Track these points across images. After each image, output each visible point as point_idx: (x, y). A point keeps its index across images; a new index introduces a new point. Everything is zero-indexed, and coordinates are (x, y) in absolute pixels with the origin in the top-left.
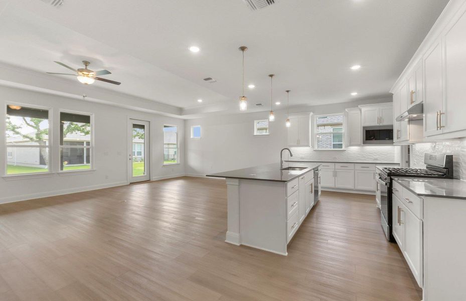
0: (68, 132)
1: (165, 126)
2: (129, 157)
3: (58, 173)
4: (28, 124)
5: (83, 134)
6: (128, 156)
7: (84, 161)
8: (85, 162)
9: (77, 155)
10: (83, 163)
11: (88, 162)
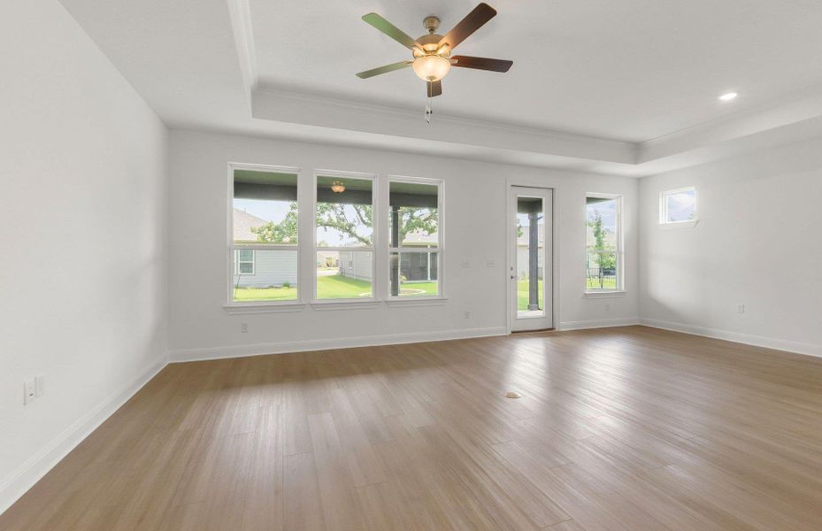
0: (408, 230)
1: (590, 200)
2: (510, 273)
3: (386, 302)
4: (363, 222)
5: (426, 232)
6: (509, 269)
7: (427, 274)
8: (429, 279)
9: (417, 265)
10: (426, 278)
11: (434, 277)
